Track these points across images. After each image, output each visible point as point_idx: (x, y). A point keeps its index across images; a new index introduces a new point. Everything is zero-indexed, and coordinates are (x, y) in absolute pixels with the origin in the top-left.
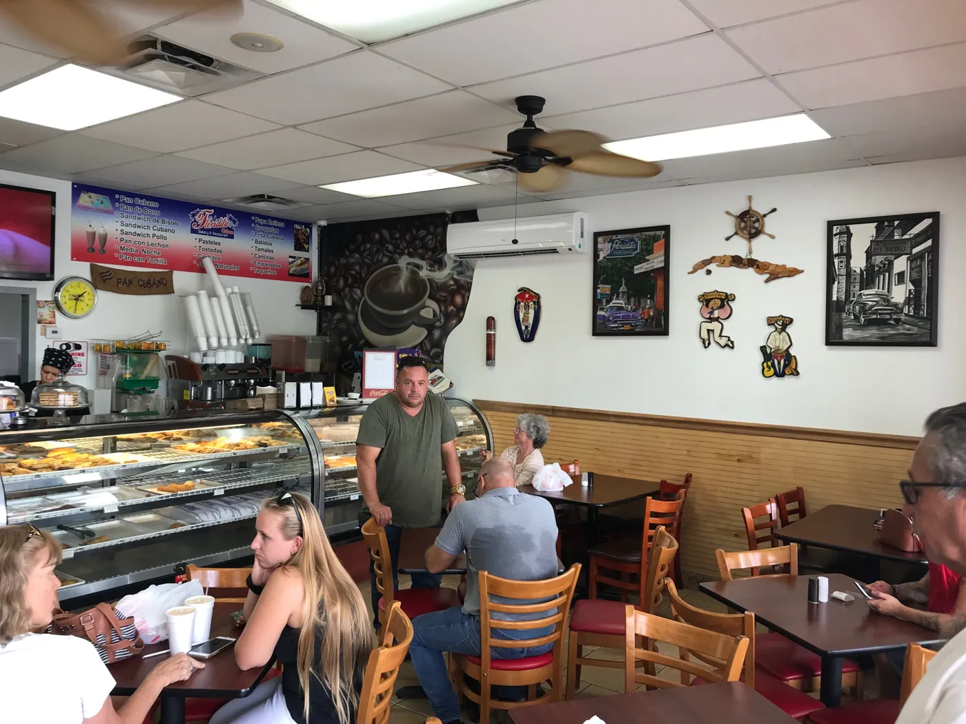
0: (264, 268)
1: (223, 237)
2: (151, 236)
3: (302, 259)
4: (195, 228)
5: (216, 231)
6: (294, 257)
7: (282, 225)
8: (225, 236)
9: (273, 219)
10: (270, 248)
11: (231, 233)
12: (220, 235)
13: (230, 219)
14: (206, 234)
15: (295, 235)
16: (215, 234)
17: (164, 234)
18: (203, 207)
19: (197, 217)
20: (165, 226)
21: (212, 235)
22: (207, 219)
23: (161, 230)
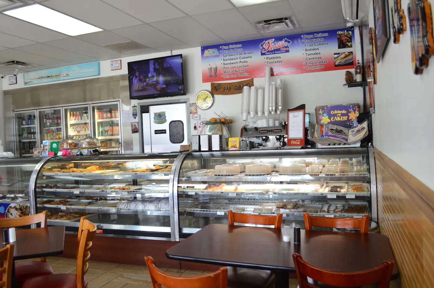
0: (314, 66)
1: (282, 53)
2: (239, 63)
3: (345, 53)
4: (263, 52)
5: (278, 50)
6: (339, 54)
7: (326, 35)
8: (283, 52)
9: (318, 33)
10: (317, 51)
11: (287, 49)
12: (280, 52)
13: (286, 41)
14: (271, 54)
15: (338, 39)
16: (276, 52)
17: (246, 60)
18: (267, 39)
19: (264, 46)
20: (246, 56)
21: (274, 53)
22: (270, 45)
23: (244, 58)
